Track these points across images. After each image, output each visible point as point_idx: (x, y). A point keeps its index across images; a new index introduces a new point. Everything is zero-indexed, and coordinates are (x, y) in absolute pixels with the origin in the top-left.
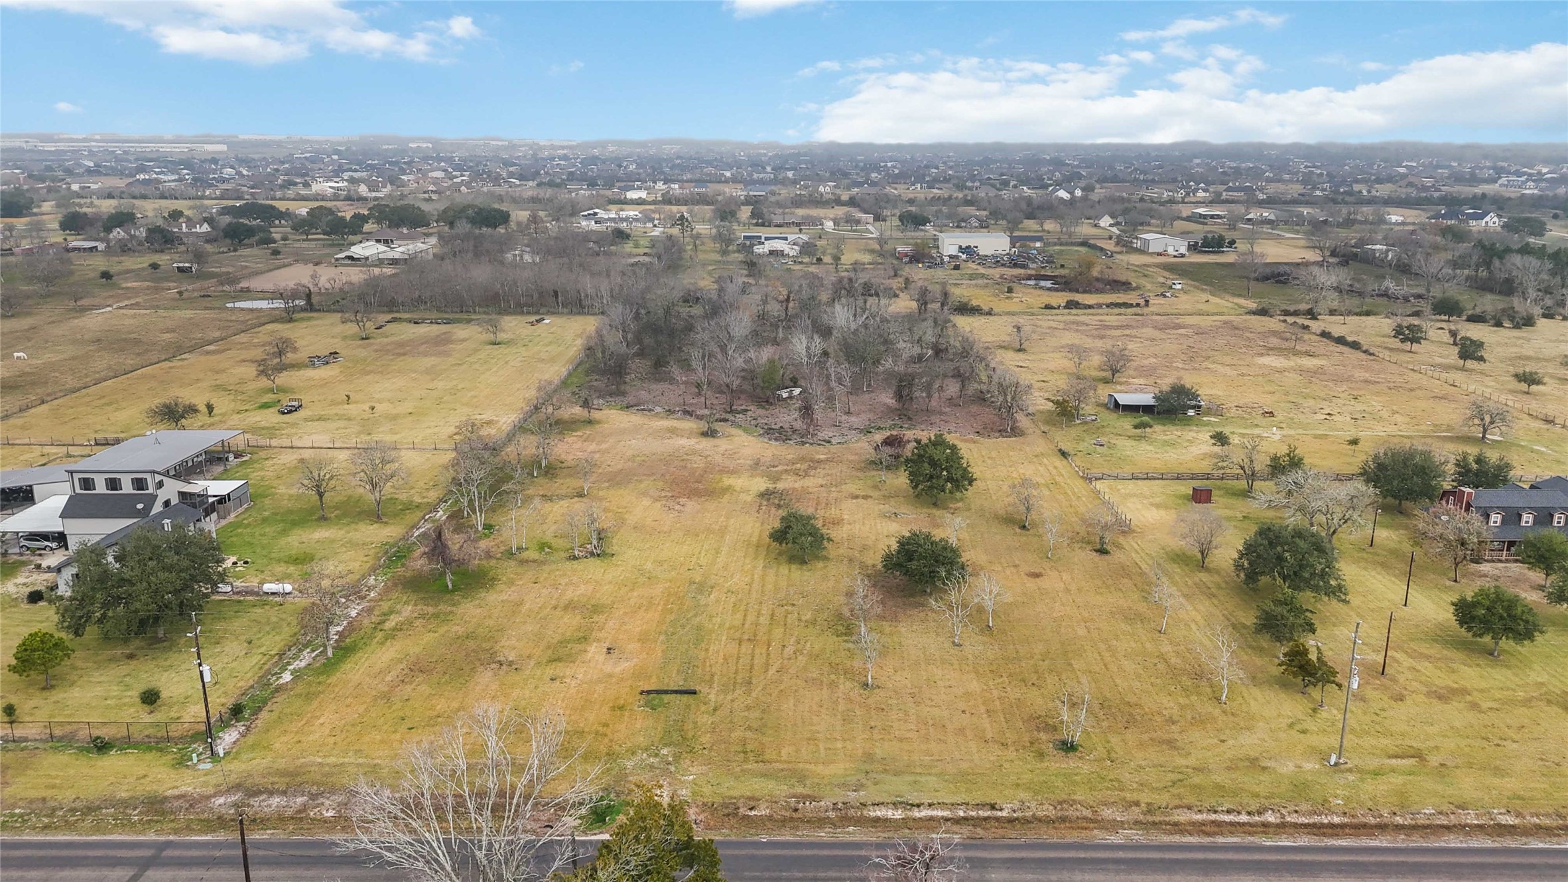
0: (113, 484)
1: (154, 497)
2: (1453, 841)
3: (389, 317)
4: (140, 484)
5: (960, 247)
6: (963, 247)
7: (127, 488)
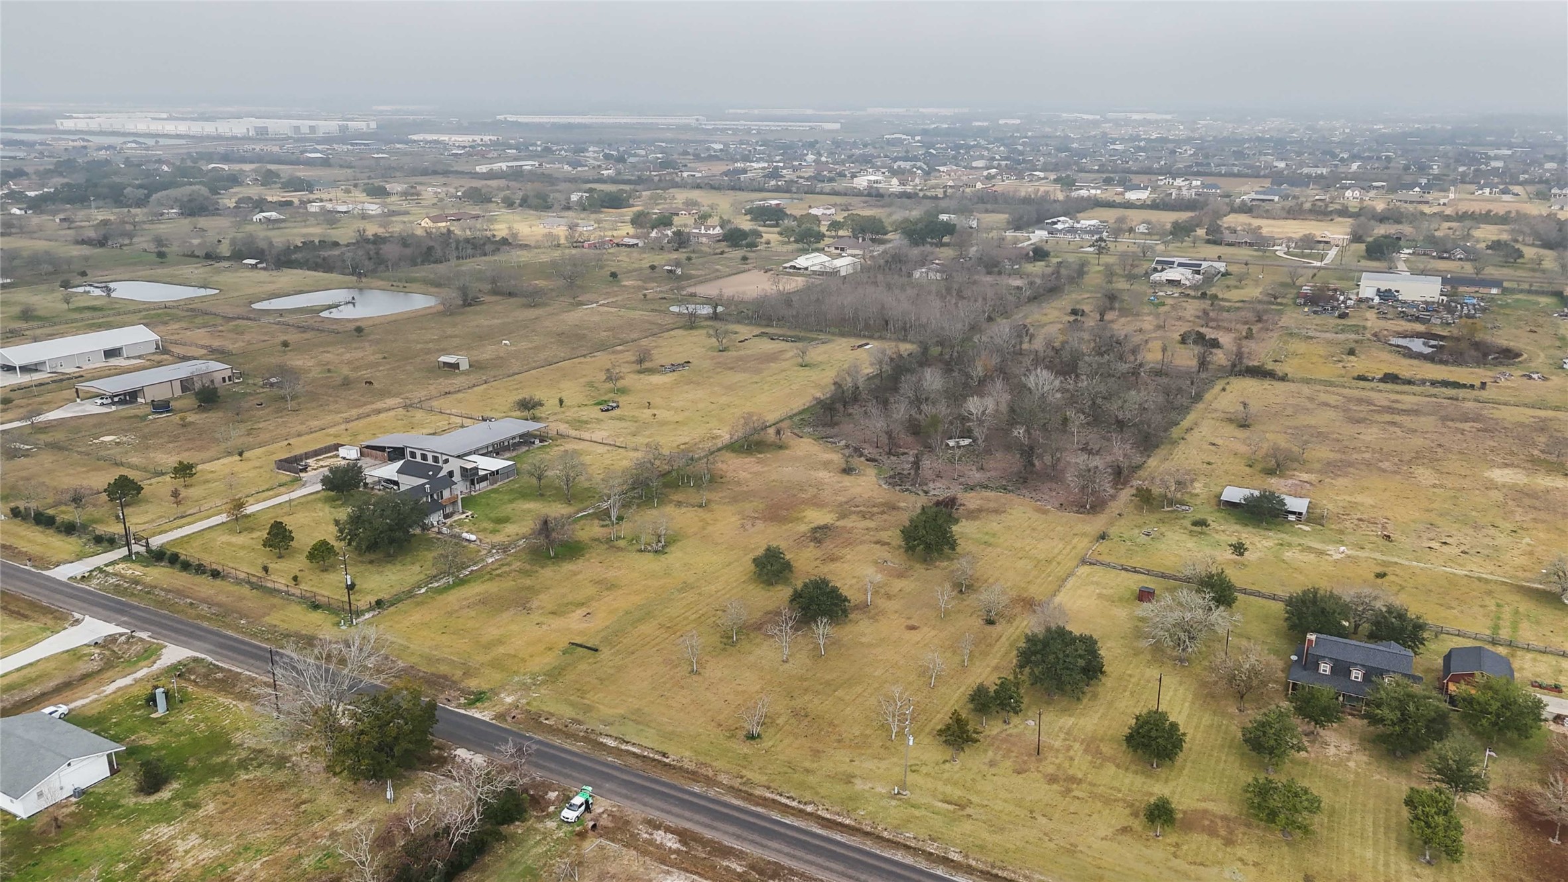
0: (424, 457)
1: (441, 468)
2: (899, 856)
3: (757, 331)
4: (436, 459)
5: (1378, 290)
6: (1383, 289)
7: (430, 461)
